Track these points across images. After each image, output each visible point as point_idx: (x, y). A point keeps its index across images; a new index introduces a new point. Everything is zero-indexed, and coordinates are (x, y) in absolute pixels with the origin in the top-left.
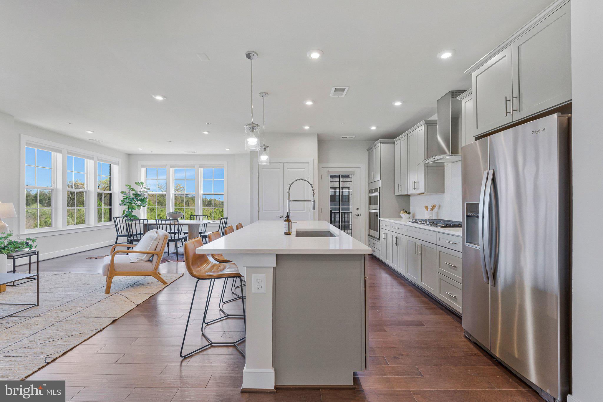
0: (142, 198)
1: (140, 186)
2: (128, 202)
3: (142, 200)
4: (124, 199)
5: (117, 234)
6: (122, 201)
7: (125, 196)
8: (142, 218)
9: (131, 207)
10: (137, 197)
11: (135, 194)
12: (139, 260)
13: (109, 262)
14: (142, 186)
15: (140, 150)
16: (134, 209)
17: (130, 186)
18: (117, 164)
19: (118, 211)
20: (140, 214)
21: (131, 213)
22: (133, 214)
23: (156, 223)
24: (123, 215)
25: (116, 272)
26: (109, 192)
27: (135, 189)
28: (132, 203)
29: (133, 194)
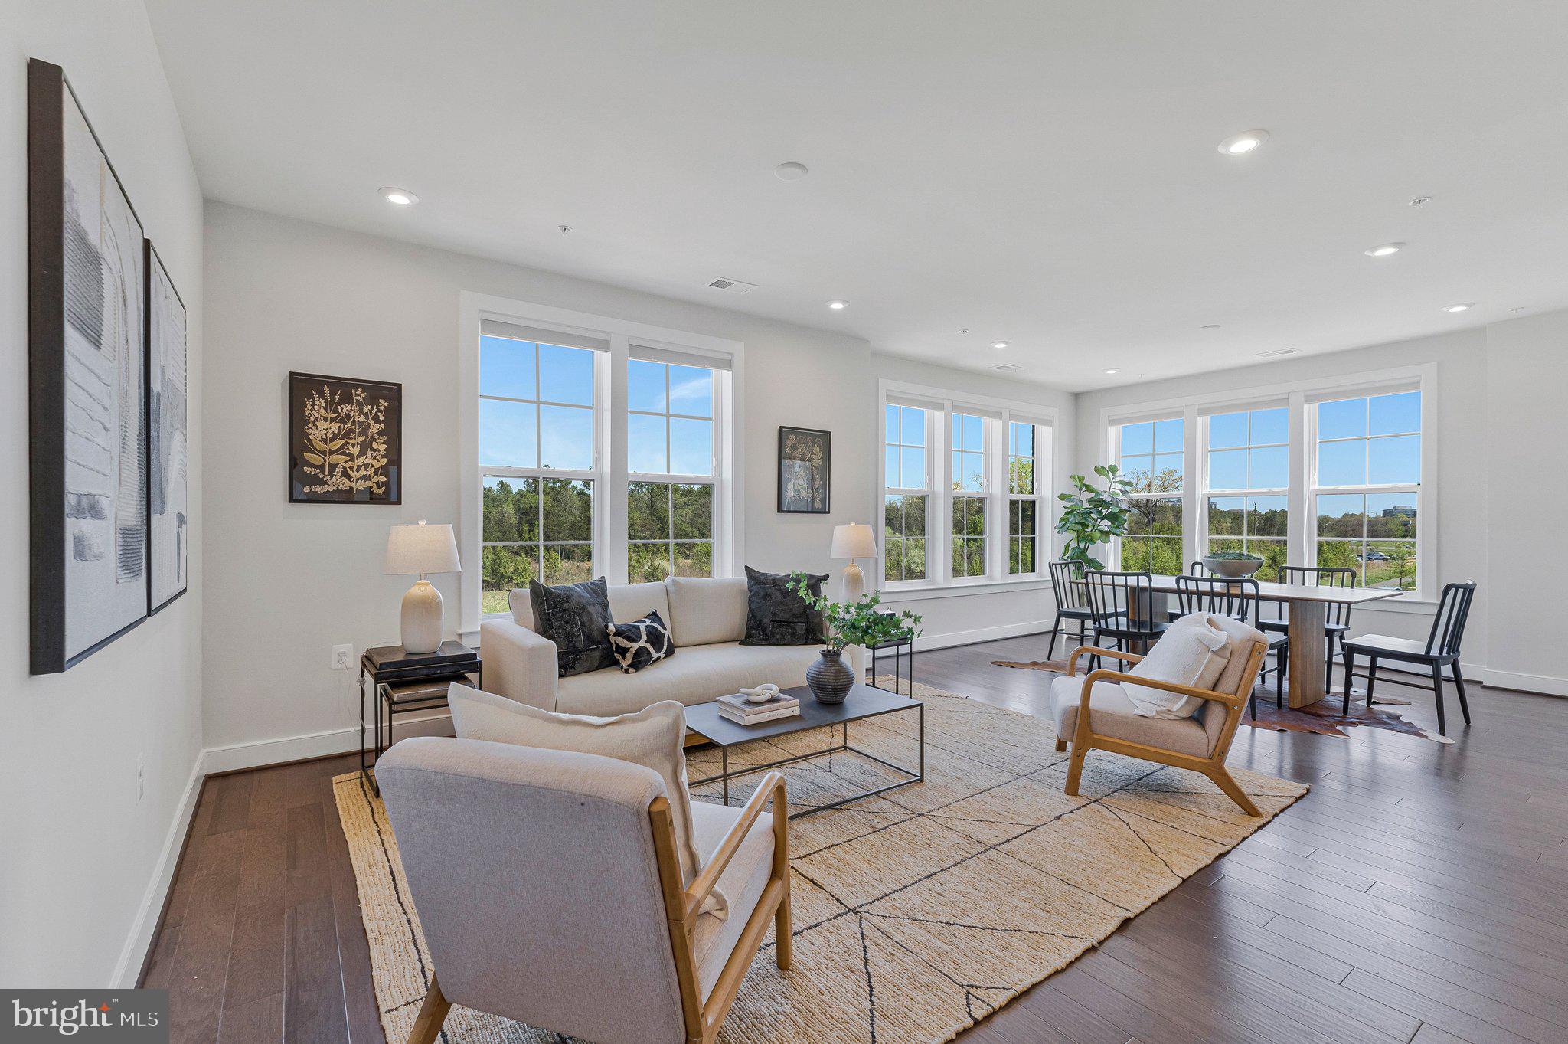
0: (1116, 510)
1: (1108, 476)
2: (1079, 523)
3: (1112, 517)
4: (1067, 513)
5: (1059, 608)
6: (1062, 520)
7: (1068, 505)
8: (1111, 569)
9: (1085, 538)
10: (1100, 509)
11: (1095, 501)
12: (1162, 712)
13: (1077, 702)
14: (1112, 477)
15: (1112, 374)
16: (1091, 540)
17: (1081, 479)
18: (1049, 423)
19: (1051, 544)
20: (1106, 556)
21: (1084, 552)
22: (1090, 554)
23: (1175, 587)
24: (1065, 557)
25: (1095, 736)
26: (1031, 497)
27: (1095, 487)
28: (1087, 526)
29: (1090, 501)
